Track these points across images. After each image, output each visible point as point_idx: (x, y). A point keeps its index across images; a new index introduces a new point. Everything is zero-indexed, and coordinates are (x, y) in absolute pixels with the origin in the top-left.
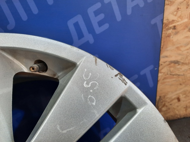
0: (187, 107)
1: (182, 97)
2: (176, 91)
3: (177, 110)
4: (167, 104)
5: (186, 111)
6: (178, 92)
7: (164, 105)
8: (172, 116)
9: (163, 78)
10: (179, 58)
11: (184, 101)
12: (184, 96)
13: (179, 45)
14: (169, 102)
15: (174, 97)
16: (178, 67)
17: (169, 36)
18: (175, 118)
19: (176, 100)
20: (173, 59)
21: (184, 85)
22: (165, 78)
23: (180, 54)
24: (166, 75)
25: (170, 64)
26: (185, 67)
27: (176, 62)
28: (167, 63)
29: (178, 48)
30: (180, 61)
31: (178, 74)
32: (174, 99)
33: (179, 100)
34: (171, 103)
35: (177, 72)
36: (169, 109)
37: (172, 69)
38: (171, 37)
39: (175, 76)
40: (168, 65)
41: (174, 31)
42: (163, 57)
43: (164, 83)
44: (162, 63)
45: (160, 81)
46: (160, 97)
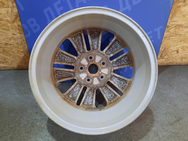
0: (182, 58)
1: (180, 50)
2: (177, 45)
3: (175, 59)
4: (168, 54)
5: (181, 61)
6: (178, 46)
7: (166, 55)
8: (170, 63)
10: (183, 23)
11: (181, 53)
12: (182, 50)
13: (185, 14)
14: (170, 53)
15: (174, 50)
16: (181, 29)
17: (179, 7)
18: (173, 65)
19: (176, 52)
20: (179, 23)
21: (183, 42)
22: (170, 36)
23: (184, 20)
24: (172, 34)
25: (176, 27)
26: (187, 30)
27: (180, 26)
29: (184, 16)
30: (184, 25)
31: (181, 34)
32: (175, 51)
33: (178, 52)
34: (171, 54)
35: (180, 33)
36: (170, 57)
37: (177, 30)
38: (181, 8)
39: (178, 35)
40: (174, 27)
41: (184, 4)
42: (172, 22)
43: (170, 39)
44: (171, 26)
45: (167, 38)
46: (165, 48)
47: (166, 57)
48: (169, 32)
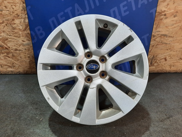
0: (171, 65)
1: (168, 58)
2: (164, 53)
3: (164, 67)
4: (157, 61)
5: (170, 69)
6: (165, 55)
7: (156, 62)
8: (161, 70)
9: (156, 44)
10: (167, 33)
11: (169, 61)
12: (170, 57)
13: (167, 25)
14: (159, 61)
15: (162, 57)
16: (166, 38)
17: (162, 19)
18: (163, 72)
19: (164, 60)
20: (163, 33)
21: (169, 51)
22: (158, 45)
23: (168, 31)
24: (158, 43)
25: (161, 36)
26: (171, 39)
27: (165, 35)
28: (159, 35)
29: (166, 27)
30: (168, 35)
31: (166, 43)
32: (163, 59)
33: (166, 60)
34: (160, 61)
35: (165, 42)
36: (159, 65)
37: (162, 39)
38: (163, 20)
39: (163, 44)
40: (160, 37)
41: (165, 17)
42: (157, 32)
43: (157, 47)
44: (157, 35)
45: (154, 46)
46: (154, 56)
47: (155, 64)
48: (155, 41)
